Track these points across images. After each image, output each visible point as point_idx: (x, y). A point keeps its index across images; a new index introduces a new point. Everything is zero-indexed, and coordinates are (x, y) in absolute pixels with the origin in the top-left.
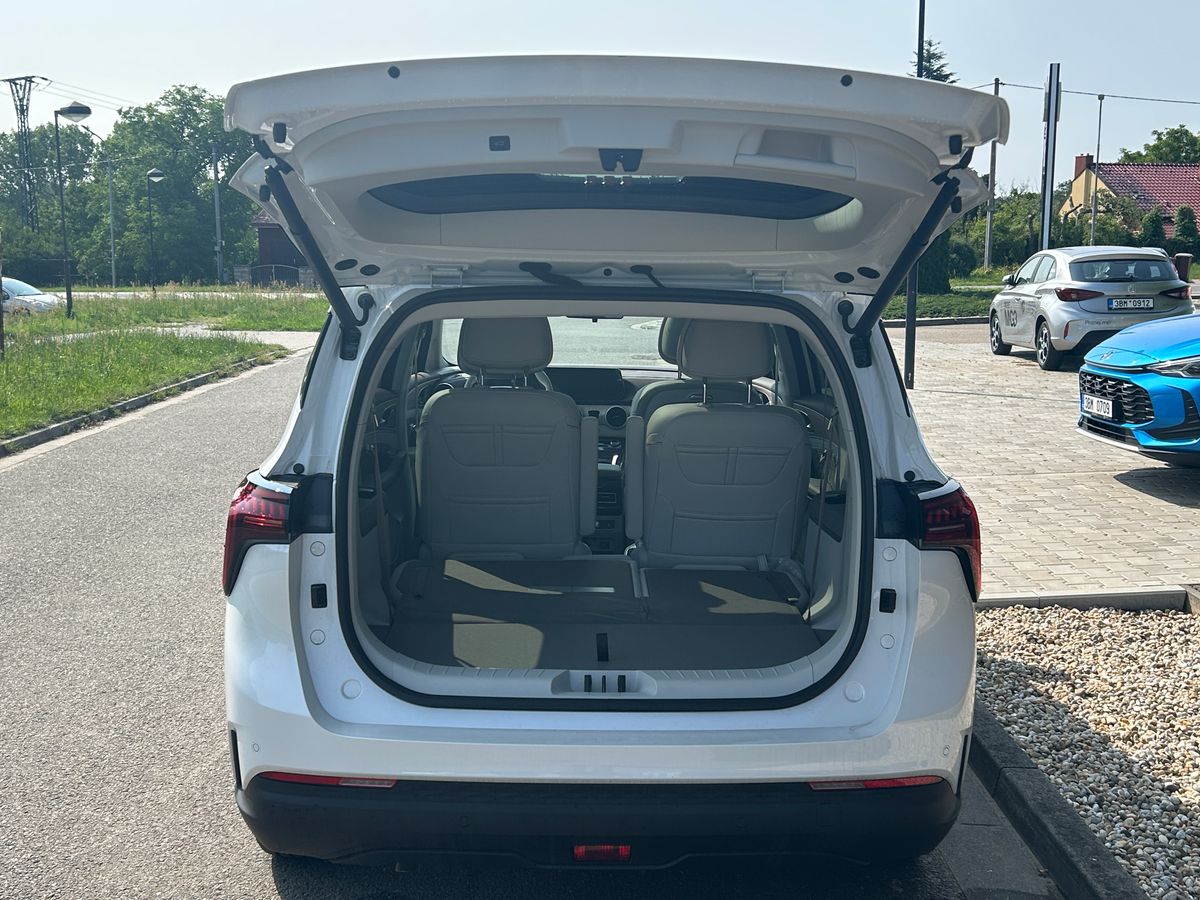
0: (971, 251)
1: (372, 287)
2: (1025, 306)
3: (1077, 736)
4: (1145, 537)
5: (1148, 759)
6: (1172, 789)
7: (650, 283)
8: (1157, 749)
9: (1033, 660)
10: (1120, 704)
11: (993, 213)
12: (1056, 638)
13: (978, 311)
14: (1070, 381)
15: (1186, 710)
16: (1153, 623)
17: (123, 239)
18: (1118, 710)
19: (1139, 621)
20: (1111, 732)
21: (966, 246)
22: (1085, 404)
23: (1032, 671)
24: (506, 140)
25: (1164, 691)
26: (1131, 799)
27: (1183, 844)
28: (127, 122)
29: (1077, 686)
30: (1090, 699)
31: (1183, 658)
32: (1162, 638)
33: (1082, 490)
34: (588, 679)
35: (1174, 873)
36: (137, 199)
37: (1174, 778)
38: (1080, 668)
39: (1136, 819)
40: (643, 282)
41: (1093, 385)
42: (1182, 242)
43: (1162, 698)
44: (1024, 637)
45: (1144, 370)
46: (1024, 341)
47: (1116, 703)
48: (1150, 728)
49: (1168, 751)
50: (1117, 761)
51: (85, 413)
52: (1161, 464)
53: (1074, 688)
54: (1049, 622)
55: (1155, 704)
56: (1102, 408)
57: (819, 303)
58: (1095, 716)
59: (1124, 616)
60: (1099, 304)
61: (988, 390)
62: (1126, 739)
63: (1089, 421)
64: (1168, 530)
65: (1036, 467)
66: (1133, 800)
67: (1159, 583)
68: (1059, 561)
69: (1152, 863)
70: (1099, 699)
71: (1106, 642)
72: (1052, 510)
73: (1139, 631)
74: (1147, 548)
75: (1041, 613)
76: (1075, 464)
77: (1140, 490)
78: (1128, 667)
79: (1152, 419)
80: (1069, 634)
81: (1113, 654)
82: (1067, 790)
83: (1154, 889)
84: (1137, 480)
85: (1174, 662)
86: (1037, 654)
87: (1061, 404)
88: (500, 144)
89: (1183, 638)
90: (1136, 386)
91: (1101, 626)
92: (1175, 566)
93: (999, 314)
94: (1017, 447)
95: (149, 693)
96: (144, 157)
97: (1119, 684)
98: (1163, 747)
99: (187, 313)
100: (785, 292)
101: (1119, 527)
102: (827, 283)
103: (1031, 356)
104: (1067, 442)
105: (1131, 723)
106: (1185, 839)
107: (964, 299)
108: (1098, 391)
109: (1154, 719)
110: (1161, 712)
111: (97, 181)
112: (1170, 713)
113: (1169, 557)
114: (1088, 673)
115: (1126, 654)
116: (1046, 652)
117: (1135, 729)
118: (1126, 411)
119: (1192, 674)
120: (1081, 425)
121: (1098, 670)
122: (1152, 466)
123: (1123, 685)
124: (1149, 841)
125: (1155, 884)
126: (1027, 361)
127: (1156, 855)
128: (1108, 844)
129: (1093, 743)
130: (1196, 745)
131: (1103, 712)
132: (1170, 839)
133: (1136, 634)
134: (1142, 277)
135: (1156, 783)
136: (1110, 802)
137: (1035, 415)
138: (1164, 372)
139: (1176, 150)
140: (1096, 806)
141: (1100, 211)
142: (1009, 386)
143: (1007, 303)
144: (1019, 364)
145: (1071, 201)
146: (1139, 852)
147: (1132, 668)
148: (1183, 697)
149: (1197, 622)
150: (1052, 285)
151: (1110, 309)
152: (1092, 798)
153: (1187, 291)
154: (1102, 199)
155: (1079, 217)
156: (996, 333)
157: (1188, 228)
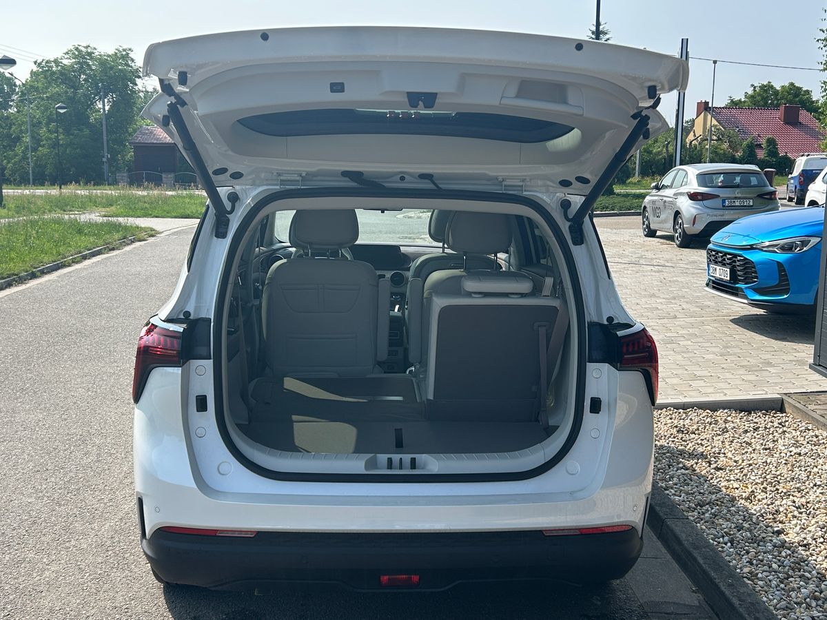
0: (627, 167)
1: (237, 187)
2: (667, 205)
3: (714, 496)
4: (753, 361)
5: (762, 512)
6: (779, 533)
7: (431, 186)
8: (768, 505)
9: (682, 445)
10: (742, 475)
12: (696, 430)
13: (633, 207)
14: (700, 256)
15: (786, 479)
16: (760, 419)
17: (38, 153)
18: (741, 478)
19: (751, 418)
20: (736, 493)
22: (711, 271)
23: (682, 453)
24: (342, 85)
25: (771, 466)
26: (752, 539)
27: (788, 569)
28: (41, 70)
29: (712, 462)
30: (721, 471)
31: (782, 444)
32: (768, 430)
33: (709, 329)
34: (390, 460)
35: (783, 589)
36: (48, 124)
37: (780, 525)
38: (713, 450)
39: (756, 553)
40: (427, 185)
41: (716, 258)
42: (769, 161)
43: (769, 470)
44: (675, 430)
45: (752, 248)
46: (665, 228)
47: (739, 474)
48: (762, 491)
49: (775, 506)
50: (742, 514)
51: (15, 275)
52: (761, 312)
53: (710, 464)
54: (691, 419)
55: (765, 474)
56: (723, 273)
57: (548, 201)
58: (726, 483)
59: (741, 415)
60: (717, 203)
61: (642, 261)
62: (747, 499)
63: (714, 282)
64: (768, 356)
65: (677, 314)
66: (754, 540)
67: (764, 392)
68: (696, 378)
69: (768, 582)
70: (727, 471)
71: (730, 433)
72: (689, 343)
73: (752, 425)
74: (755, 369)
75: (685, 413)
76: (704, 312)
77: (748, 329)
78: (746, 450)
79: (756, 281)
80: (705, 427)
81: (735, 441)
82: (709, 535)
83: (771, 600)
84: (746, 322)
85: (776, 446)
86: (684, 441)
87: (691, 271)
88: (337, 88)
89: (781, 430)
90: (746, 259)
91: (726, 421)
92: (774, 381)
93: (648, 209)
94: (664, 300)
95: (70, 471)
96: (52, 95)
97: (740, 461)
98: (772, 504)
99: (84, 205)
100: (525, 193)
101: (735, 354)
102: (553, 187)
103: (670, 238)
104: (697, 297)
105: (750, 488)
106: (790, 566)
107: (623, 199)
108: (719, 262)
109: (765, 485)
110: (769, 480)
111: (18, 112)
112: (775, 481)
113: (769, 374)
114: (719, 453)
115: (743, 440)
116: (690, 440)
117: (753, 491)
118: (739, 276)
119: (788, 454)
120: (707, 285)
121: (726, 452)
122: (755, 313)
123: (743, 462)
124: (766, 568)
125: (771, 597)
126: (668, 242)
127: (771, 577)
128: (738, 570)
129: (725, 501)
130: (794, 502)
131: (731, 480)
132: (779, 566)
133: (750, 427)
134: (745, 184)
135: (769, 529)
136: (738, 542)
137: (675, 279)
138: (765, 249)
139: (765, 99)
140: (729, 544)
141: (713, 140)
142: (656, 259)
143: (654, 202)
144: (662, 244)
145: (694, 132)
146: (760, 575)
147: (749, 451)
148: (783, 470)
149: (790, 420)
150: (685, 189)
151: (724, 206)
152: (726, 538)
153: (775, 194)
154: (715, 132)
155: (700, 144)
156: (646, 222)
157: (773, 151)
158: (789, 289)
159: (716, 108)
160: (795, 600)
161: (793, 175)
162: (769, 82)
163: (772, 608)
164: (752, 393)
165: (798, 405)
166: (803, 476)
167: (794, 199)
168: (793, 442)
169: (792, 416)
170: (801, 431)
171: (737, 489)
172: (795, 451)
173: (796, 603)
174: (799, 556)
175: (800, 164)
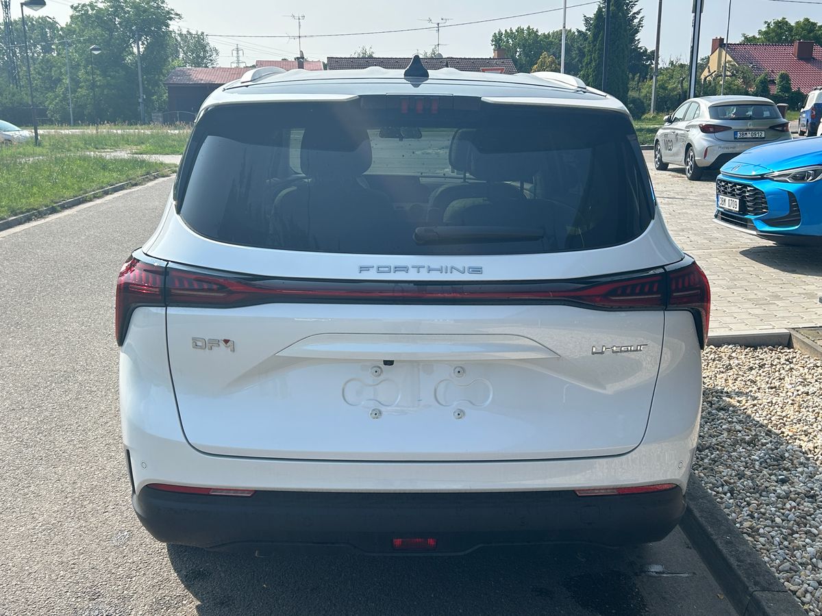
0: (642, 103)
2: (679, 137)
3: (714, 440)
4: (760, 294)
5: (766, 458)
6: (783, 481)
8: (773, 450)
10: (745, 416)
11: (657, 76)
14: (710, 188)
15: (792, 421)
16: (766, 355)
17: (77, 94)
18: (744, 420)
19: (757, 354)
20: (739, 437)
21: (639, 99)
22: (720, 202)
25: (776, 406)
26: (754, 489)
27: (793, 524)
28: (77, 14)
29: (714, 402)
30: (724, 412)
31: (789, 382)
32: (774, 367)
33: (716, 261)
35: (787, 547)
37: (785, 472)
38: (716, 389)
39: (758, 505)
41: (726, 188)
43: (775, 411)
45: (762, 177)
46: (677, 161)
47: (742, 415)
48: (767, 434)
49: (780, 452)
50: (743, 459)
51: (35, 209)
52: (770, 243)
53: (712, 404)
55: (770, 416)
56: (732, 204)
58: (727, 426)
59: (746, 350)
60: (728, 135)
62: (750, 443)
63: (722, 213)
64: (777, 289)
66: (756, 490)
67: (771, 327)
70: (730, 412)
71: (734, 370)
73: (757, 362)
74: (762, 302)
76: (712, 244)
77: (757, 261)
78: (750, 389)
79: (765, 212)
80: (708, 364)
81: (739, 379)
82: (708, 483)
83: (773, 561)
84: (755, 254)
85: (782, 385)
87: (702, 203)
89: (788, 367)
90: (756, 189)
91: (730, 358)
92: (782, 315)
93: (660, 143)
96: (89, 38)
98: (777, 448)
99: (116, 143)
101: (741, 287)
103: (681, 171)
104: (706, 228)
105: (753, 430)
106: (795, 521)
108: (729, 193)
109: (769, 427)
110: (774, 422)
111: (58, 54)
112: (781, 423)
113: (777, 308)
114: (722, 393)
115: (748, 378)
117: (756, 435)
118: (749, 207)
119: (795, 393)
120: (716, 216)
121: (729, 390)
122: (764, 245)
123: (747, 402)
124: (768, 522)
125: (773, 557)
126: (679, 175)
127: (773, 533)
128: (738, 525)
129: (726, 446)
130: (801, 447)
131: (733, 422)
132: (783, 520)
133: (755, 364)
134: (757, 116)
135: (773, 477)
136: (739, 491)
137: (684, 211)
138: (775, 179)
139: (779, 35)
140: (729, 494)
141: (727, 76)
142: (666, 191)
143: (666, 135)
144: (674, 177)
145: (709, 68)
146: (761, 531)
147: (753, 389)
148: (790, 411)
149: (798, 355)
150: (697, 122)
151: (736, 138)
152: (726, 488)
153: (787, 126)
154: (729, 68)
155: (714, 80)
156: (658, 156)
157: (786, 88)
158: (800, 220)
159: (731, 44)
160: (799, 560)
161: (805, 109)
162: (784, 19)
163: (773, 569)
164: (758, 328)
165: (806, 340)
166: (811, 417)
167: (805, 132)
168: (801, 380)
169: (799, 352)
170: (809, 369)
171: (740, 432)
172: (802, 390)
173: (801, 564)
174: (805, 509)
175: (813, 98)
